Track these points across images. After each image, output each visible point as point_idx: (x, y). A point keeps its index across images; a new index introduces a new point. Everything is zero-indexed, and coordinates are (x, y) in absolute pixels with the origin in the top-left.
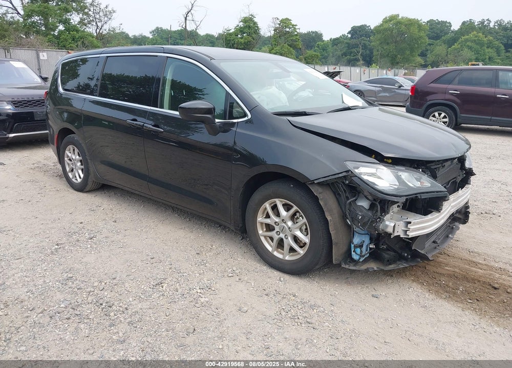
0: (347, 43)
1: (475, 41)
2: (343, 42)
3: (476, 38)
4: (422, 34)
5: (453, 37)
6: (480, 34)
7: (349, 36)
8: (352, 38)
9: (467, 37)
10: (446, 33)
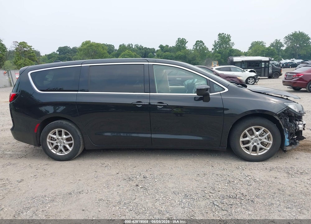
0: (58, 57)
1: (128, 55)
2: (55, 56)
3: (129, 54)
4: (105, 51)
5: (117, 53)
6: (130, 51)
7: (58, 53)
8: (60, 54)
9: (124, 53)
10: (112, 51)
